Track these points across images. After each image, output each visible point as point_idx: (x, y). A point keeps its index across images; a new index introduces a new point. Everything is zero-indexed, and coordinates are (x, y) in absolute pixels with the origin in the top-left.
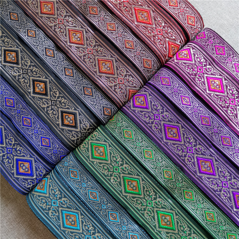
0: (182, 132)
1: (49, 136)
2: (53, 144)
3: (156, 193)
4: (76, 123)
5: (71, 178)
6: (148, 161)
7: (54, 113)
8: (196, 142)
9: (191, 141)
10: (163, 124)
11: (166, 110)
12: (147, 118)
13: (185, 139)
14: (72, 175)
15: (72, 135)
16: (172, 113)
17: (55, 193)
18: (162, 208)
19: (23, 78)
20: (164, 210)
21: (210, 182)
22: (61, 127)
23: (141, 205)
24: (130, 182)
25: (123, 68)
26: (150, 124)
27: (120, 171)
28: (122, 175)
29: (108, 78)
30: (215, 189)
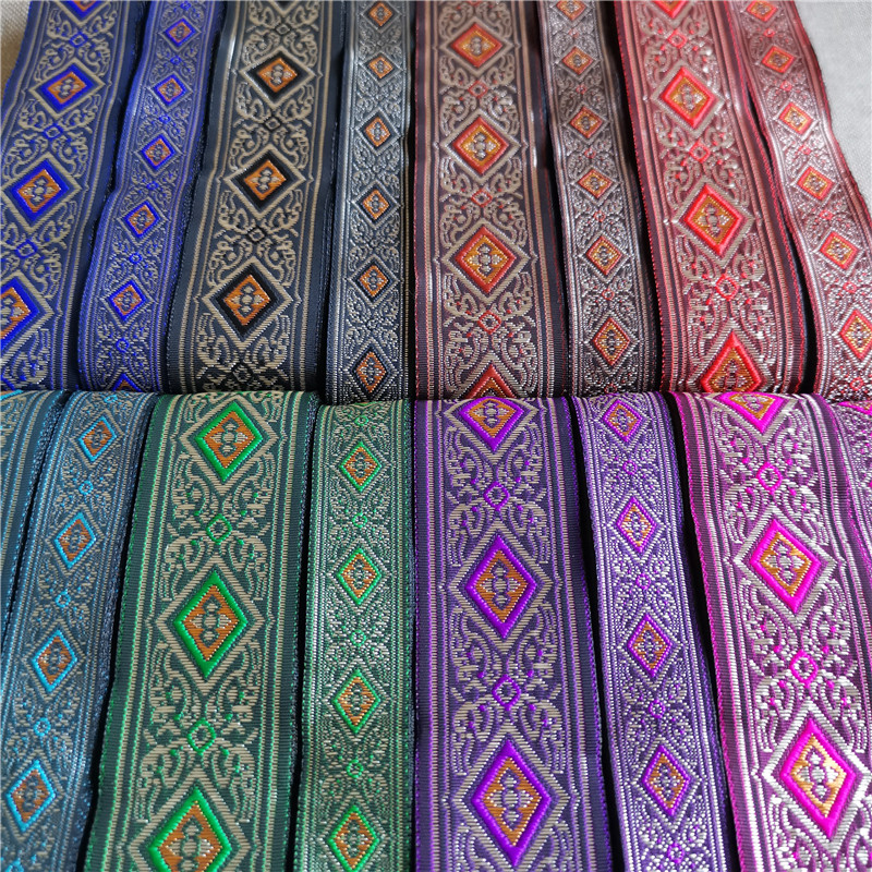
0: (533, 611)
1: (153, 295)
2: (138, 320)
3: (255, 723)
4: (255, 323)
5: (78, 443)
6: (338, 595)
7: (232, 256)
8: (552, 683)
9: (540, 666)
10: (498, 532)
11: (546, 498)
12: (464, 471)
13: (524, 642)
14: (87, 437)
15: (211, 345)
16: (557, 523)
18: (225, 793)
19: (253, 133)
20: (223, 808)
22: (206, 299)
23: (171, 709)
24: (216, 603)
25: (529, 299)
26: (455, 494)
27: (222, 543)
28: (217, 560)
29: (463, 289)
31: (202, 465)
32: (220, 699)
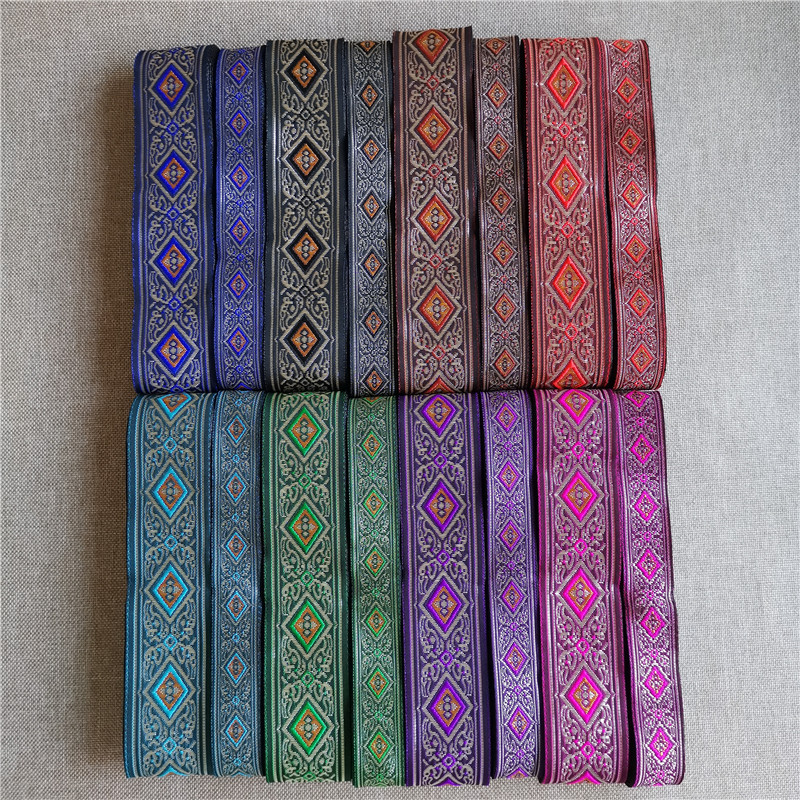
0: (456, 519)
1: (252, 338)
2: (246, 354)
3: (330, 572)
4: (310, 355)
5: (227, 431)
6: (364, 513)
7: (293, 308)
8: (464, 554)
9: (459, 546)
10: (441, 479)
11: (465, 461)
12: (424, 447)
13: (452, 534)
14: (231, 428)
15: (287, 369)
16: (470, 475)
17: (185, 430)
18: (320, 602)
19: (295, 210)
20: (320, 608)
21: (426, 633)
22: (282, 339)
23: (292, 567)
24: (307, 518)
25: (460, 337)
26: (419, 460)
27: (307, 488)
28: (305, 497)
29: (425, 330)
30: (425, 651)
31: (292, 446)
32: (314, 562)
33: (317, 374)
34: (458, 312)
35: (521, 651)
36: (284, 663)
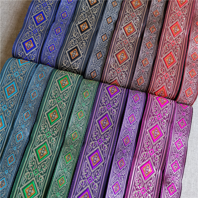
0: (109, 129)
1: (57, 48)
2: (53, 53)
3: (57, 135)
5: (38, 76)
6: (76, 117)
7: (73, 43)
8: (108, 142)
9: (107, 139)
10: (107, 113)
11: (117, 109)
12: (105, 100)
13: (106, 134)
14: (40, 75)
15: (65, 62)
16: (118, 115)
17: (23, 71)
18: (50, 145)
20: (49, 147)
21: (86, 168)
22: (67, 52)
23: (44, 129)
24: (55, 113)
25: (128, 68)
26: (102, 104)
27: (59, 102)
28: (57, 105)
29: (116, 62)
30: (83, 174)
31: (58, 86)
32: (53, 129)
33: (75, 66)
34: (129, 59)
35: (119, 186)
36: (29, 163)
